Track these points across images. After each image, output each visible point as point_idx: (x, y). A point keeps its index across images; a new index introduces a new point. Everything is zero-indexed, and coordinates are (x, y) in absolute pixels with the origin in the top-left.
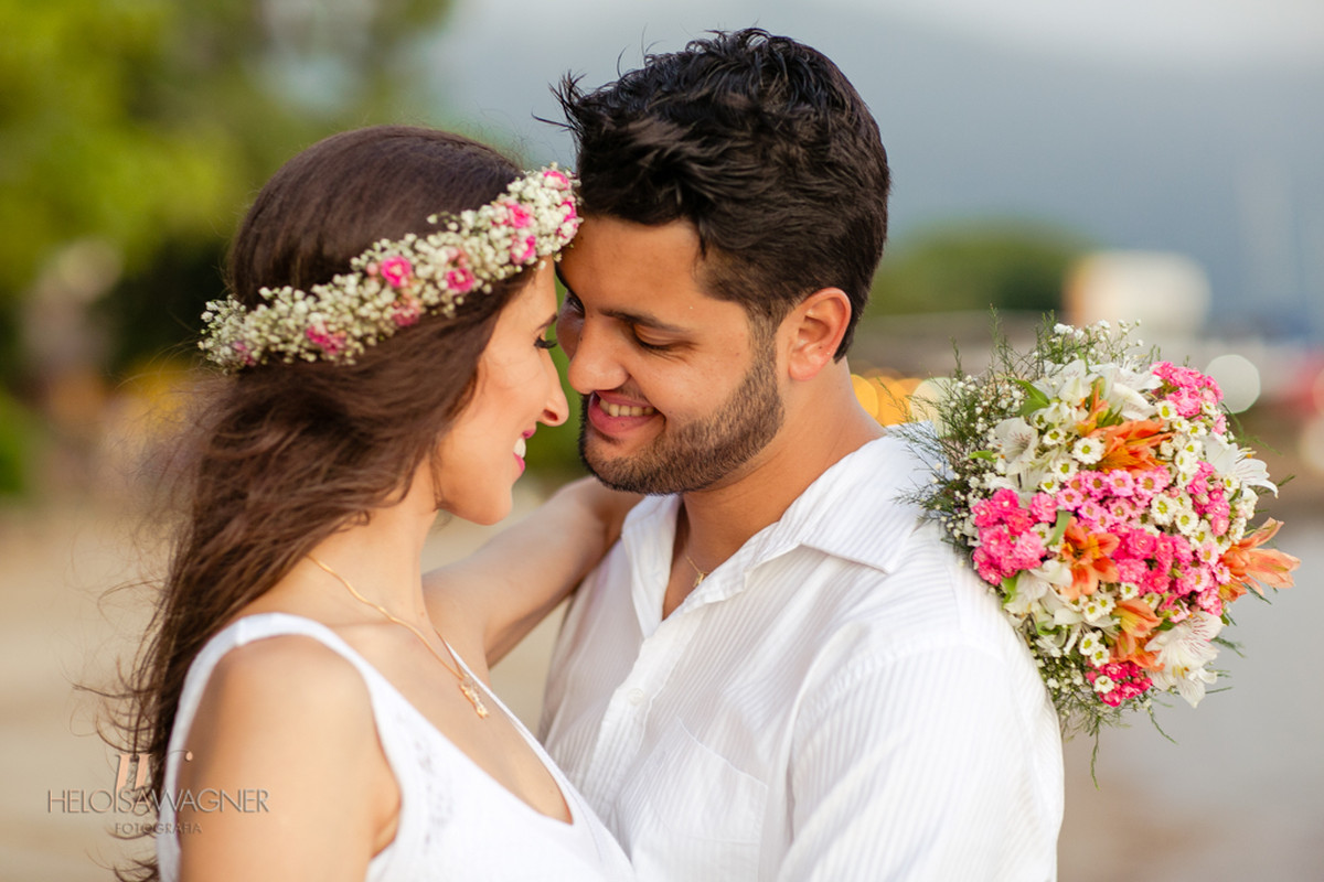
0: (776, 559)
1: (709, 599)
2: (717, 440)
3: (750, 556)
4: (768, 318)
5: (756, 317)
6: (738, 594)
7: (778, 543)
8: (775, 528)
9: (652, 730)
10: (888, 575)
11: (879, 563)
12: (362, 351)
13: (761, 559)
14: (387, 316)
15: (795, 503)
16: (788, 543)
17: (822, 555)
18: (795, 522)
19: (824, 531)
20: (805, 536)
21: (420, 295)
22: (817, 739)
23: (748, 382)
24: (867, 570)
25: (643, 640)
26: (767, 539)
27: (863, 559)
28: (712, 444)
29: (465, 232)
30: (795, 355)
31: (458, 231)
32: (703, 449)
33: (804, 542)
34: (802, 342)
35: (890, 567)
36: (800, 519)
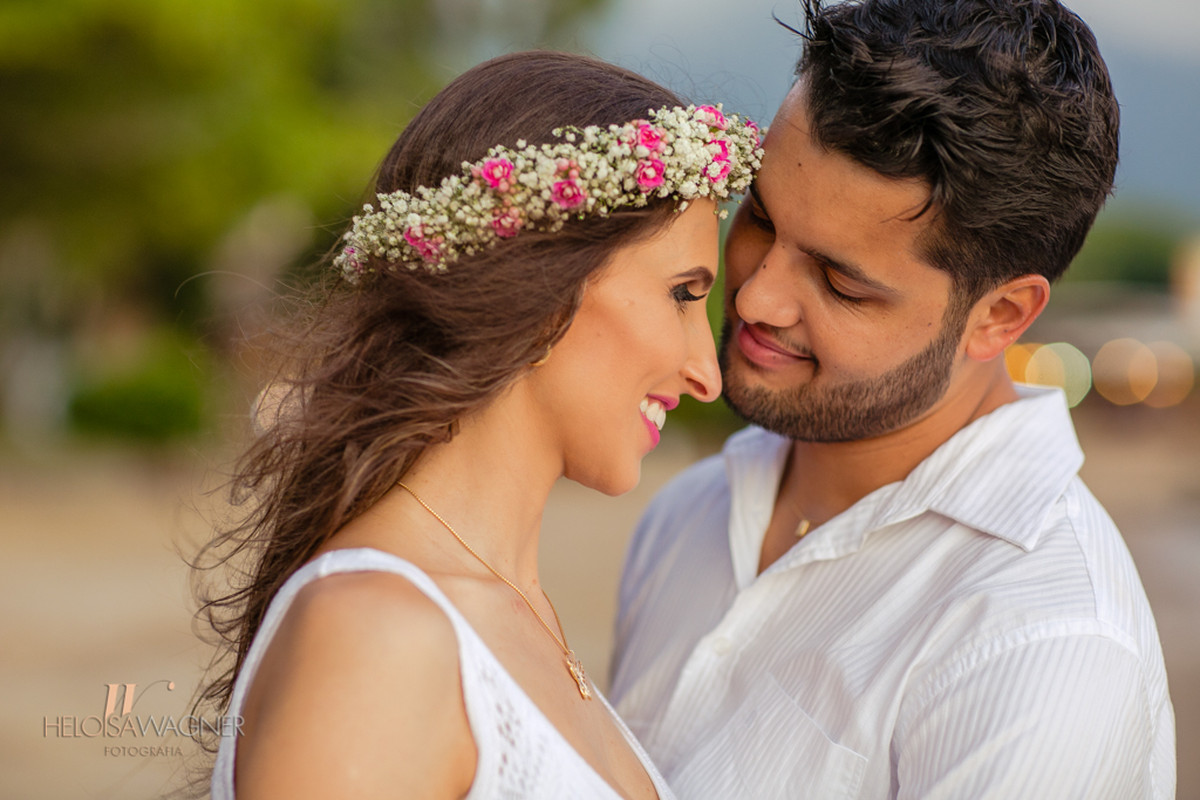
0: (902, 523)
1: (819, 556)
2: (874, 401)
3: (868, 515)
4: (970, 292)
5: (961, 290)
6: (851, 555)
7: (903, 504)
8: (899, 488)
9: (737, 684)
10: (1026, 552)
11: (1019, 540)
12: (455, 257)
13: (885, 521)
14: (484, 222)
15: (923, 464)
16: (915, 506)
17: (949, 522)
18: (923, 483)
19: (955, 498)
20: (934, 500)
21: (523, 205)
22: (934, 718)
23: (928, 353)
24: (1000, 543)
25: (737, 592)
26: (890, 499)
27: (992, 530)
28: (867, 406)
29: (584, 146)
30: (977, 333)
31: (576, 144)
32: (855, 408)
33: (933, 507)
34: (990, 321)
35: (1030, 545)
36: (927, 483)
